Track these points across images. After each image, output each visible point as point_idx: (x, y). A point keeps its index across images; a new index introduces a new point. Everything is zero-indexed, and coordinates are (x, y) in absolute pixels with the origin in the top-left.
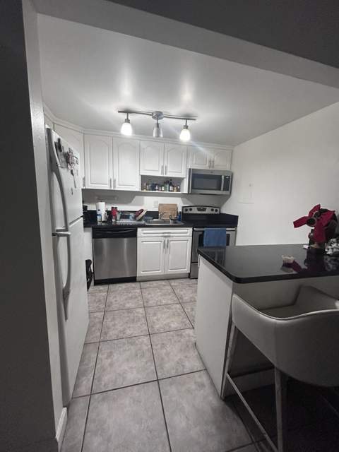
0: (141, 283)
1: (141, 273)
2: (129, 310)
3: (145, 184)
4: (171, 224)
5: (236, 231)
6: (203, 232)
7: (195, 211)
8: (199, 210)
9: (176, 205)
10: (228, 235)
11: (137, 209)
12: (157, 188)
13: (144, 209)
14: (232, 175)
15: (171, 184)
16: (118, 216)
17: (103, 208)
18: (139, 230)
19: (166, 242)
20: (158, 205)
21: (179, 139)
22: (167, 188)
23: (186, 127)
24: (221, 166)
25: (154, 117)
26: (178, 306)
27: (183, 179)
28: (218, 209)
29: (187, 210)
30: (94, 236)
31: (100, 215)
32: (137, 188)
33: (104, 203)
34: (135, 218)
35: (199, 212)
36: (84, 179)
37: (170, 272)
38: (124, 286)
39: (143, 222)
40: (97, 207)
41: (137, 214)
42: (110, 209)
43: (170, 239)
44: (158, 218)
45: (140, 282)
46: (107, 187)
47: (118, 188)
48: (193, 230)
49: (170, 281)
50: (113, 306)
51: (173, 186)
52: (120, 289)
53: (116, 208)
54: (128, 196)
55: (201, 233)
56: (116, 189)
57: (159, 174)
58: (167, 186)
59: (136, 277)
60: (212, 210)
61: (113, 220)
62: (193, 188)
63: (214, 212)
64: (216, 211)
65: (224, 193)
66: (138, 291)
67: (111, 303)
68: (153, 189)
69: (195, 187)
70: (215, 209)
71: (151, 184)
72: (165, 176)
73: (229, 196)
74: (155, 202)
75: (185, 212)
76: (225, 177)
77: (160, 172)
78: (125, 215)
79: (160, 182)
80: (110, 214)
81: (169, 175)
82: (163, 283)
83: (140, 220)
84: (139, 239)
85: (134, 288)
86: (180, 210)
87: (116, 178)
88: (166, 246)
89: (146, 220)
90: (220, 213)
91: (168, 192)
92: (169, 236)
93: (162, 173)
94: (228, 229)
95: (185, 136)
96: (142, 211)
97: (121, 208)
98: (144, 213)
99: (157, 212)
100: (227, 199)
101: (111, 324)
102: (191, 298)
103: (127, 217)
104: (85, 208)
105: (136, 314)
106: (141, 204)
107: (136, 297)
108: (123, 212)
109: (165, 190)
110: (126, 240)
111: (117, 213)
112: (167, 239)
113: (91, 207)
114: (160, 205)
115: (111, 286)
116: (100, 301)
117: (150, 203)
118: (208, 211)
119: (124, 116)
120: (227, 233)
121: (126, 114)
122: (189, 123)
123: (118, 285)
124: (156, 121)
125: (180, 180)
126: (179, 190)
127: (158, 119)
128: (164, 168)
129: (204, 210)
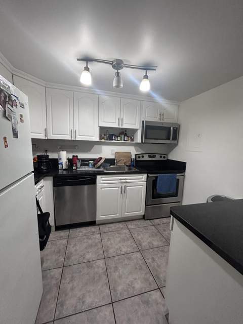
0: (101, 227)
1: (100, 217)
2: (89, 264)
3: (103, 135)
4: (126, 170)
5: (184, 176)
6: (157, 177)
7: (146, 158)
8: (150, 157)
9: (130, 153)
10: (178, 180)
11: (96, 156)
12: (114, 138)
13: (103, 157)
14: (179, 126)
15: (125, 135)
16: (79, 165)
17: (64, 157)
18: (99, 177)
19: (123, 188)
20: (114, 153)
21: (139, 89)
22: (123, 139)
23: (146, 77)
25: (114, 67)
26: (138, 255)
27: (136, 130)
28: (166, 156)
29: (139, 157)
30: (55, 185)
31: (61, 164)
32: (96, 138)
33: (65, 152)
34: (94, 165)
35: (150, 159)
36: (46, 130)
37: (127, 214)
38: (84, 230)
39: (102, 169)
40: (59, 155)
41: (96, 161)
42: (71, 157)
43: (127, 185)
44: (114, 165)
45: (99, 225)
46: (68, 138)
47: (79, 138)
48: (148, 176)
49: (127, 223)
50: (73, 258)
51: (128, 137)
52: (81, 234)
53: (77, 156)
54: (88, 145)
55: (154, 178)
56: (77, 139)
57: (115, 125)
58: (123, 136)
59: (95, 221)
60: (161, 157)
61: (74, 168)
62: (146, 138)
63: (162, 159)
64: (164, 157)
65: (173, 142)
66: (98, 236)
67: (71, 253)
68: (110, 139)
69: (148, 137)
70: (163, 156)
71: (108, 135)
72: (121, 127)
73: (176, 145)
74: (112, 151)
75: (138, 159)
76: (174, 128)
77: (117, 123)
78: (85, 162)
79: (117, 133)
80: (71, 162)
81: (125, 126)
82: (120, 225)
83: (99, 167)
84: (98, 186)
85: (93, 233)
86: (133, 157)
87: (77, 128)
88: (123, 191)
89: (104, 167)
90: (168, 160)
91: (123, 142)
92: (126, 182)
93: (119, 125)
94: (178, 175)
95: (145, 86)
96: (101, 159)
97: (81, 156)
98: (102, 161)
99: (114, 159)
100: (174, 148)
101: (69, 286)
102: (149, 243)
103: (87, 165)
105: (96, 270)
106: (100, 152)
107: (96, 245)
108: (83, 160)
109: (121, 140)
110: (86, 187)
111: (77, 161)
112: (124, 185)
114: (116, 153)
115: (71, 231)
116: (59, 252)
117: (108, 152)
118: (158, 158)
119: (84, 64)
120: (177, 178)
121: (86, 62)
122: (149, 73)
123: (79, 230)
124: (116, 71)
125: (134, 131)
126: (132, 140)
127: (118, 69)
128: (120, 120)
129: (154, 157)
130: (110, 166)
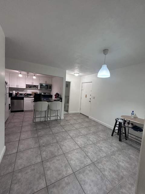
1: (25, 109)
3: (27, 86)
7: (43, 94)
9: (37, 92)
14: (52, 85)
15: (35, 87)
16: (19, 95)
17: (14, 92)
18: (25, 98)
19: (32, 101)
24: (49, 83)
25: (27, 73)
27: (38, 86)
28: (50, 94)
30: (11, 99)
31: (13, 94)
32: (25, 87)
34: (24, 95)
36: (9, 85)
39: (26, 96)
42: (16, 93)
45: (24, 112)
46: (16, 87)
47: (19, 87)
54: (22, 90)
59: (23, 110)
61: (17, 96)
63: (48, 94)
65: (50, 89)
68: (30, 88)
69: (42, 88)
75: (40, 94)
76: (50, 85)
78: (21, 94)
79: (33, 86)
80: (16, 94)
81: (34, 84)
84: (24, 100)
87: (18, 85)
91: (34, 89)
98: (26, 94)
99: (31, 94)
100: (51, 91)
104: (9, 92)
106: (27, 92)
113: (11, 92)
114: (33, 92)
117: (29, 91)
118: (47, 94)
121: (20, 72)
126: (38, 88)
128: (32, 83)
129: (46, 94)
130: (28, 95)
